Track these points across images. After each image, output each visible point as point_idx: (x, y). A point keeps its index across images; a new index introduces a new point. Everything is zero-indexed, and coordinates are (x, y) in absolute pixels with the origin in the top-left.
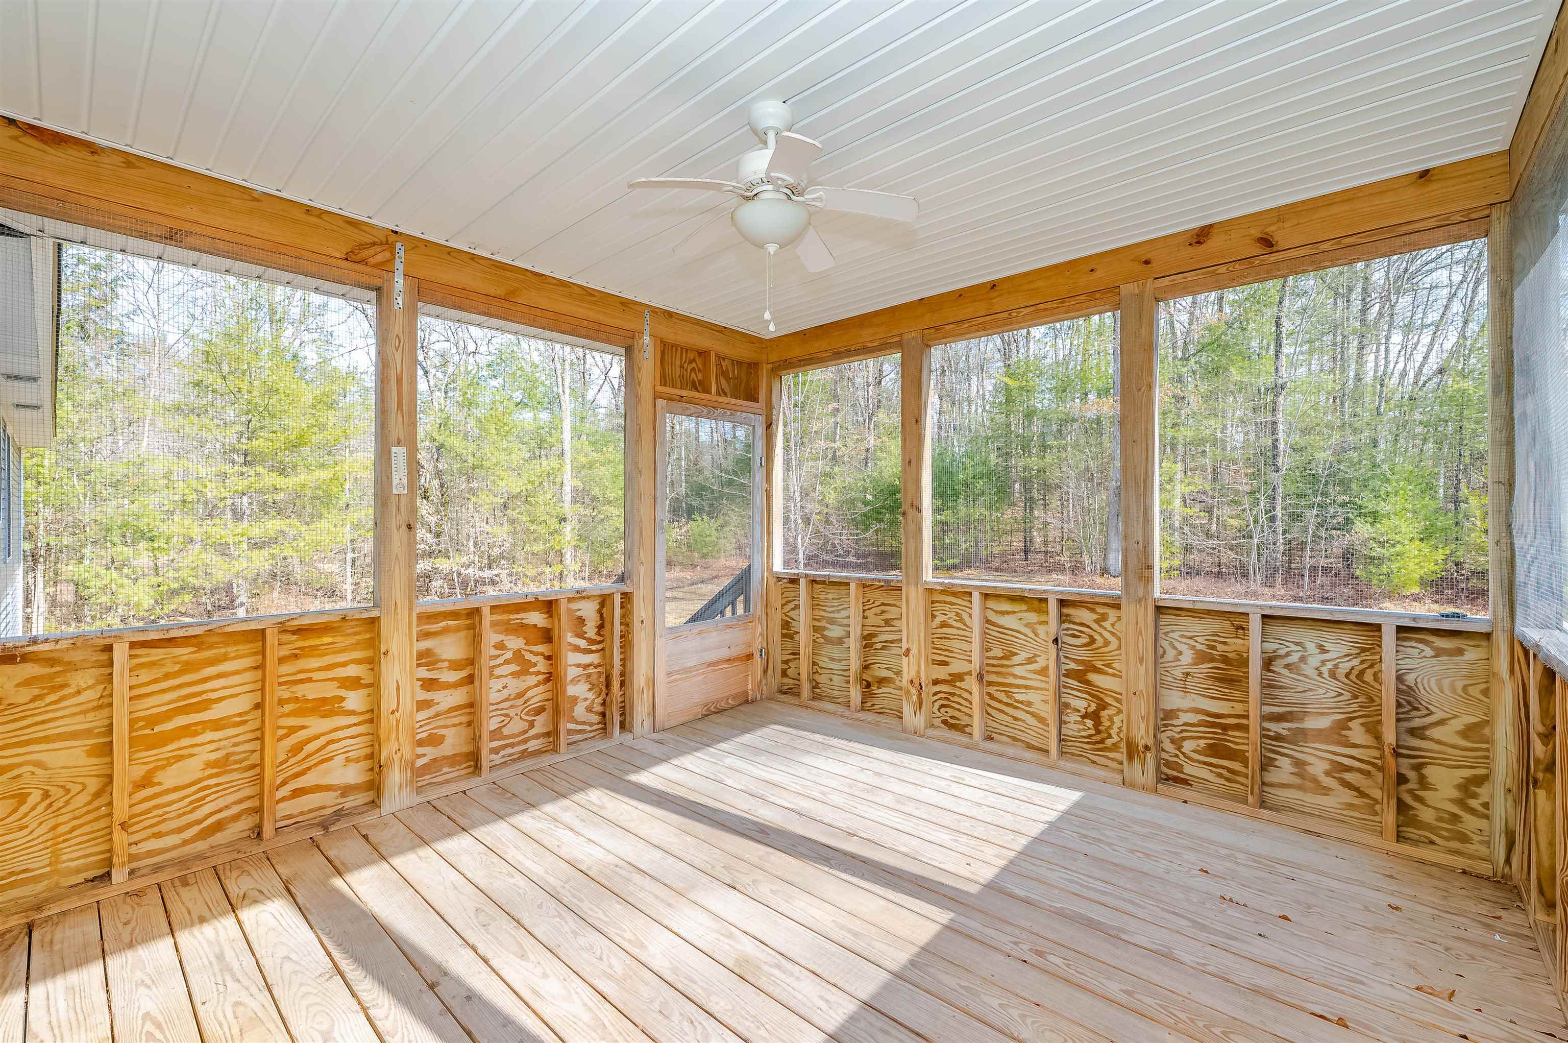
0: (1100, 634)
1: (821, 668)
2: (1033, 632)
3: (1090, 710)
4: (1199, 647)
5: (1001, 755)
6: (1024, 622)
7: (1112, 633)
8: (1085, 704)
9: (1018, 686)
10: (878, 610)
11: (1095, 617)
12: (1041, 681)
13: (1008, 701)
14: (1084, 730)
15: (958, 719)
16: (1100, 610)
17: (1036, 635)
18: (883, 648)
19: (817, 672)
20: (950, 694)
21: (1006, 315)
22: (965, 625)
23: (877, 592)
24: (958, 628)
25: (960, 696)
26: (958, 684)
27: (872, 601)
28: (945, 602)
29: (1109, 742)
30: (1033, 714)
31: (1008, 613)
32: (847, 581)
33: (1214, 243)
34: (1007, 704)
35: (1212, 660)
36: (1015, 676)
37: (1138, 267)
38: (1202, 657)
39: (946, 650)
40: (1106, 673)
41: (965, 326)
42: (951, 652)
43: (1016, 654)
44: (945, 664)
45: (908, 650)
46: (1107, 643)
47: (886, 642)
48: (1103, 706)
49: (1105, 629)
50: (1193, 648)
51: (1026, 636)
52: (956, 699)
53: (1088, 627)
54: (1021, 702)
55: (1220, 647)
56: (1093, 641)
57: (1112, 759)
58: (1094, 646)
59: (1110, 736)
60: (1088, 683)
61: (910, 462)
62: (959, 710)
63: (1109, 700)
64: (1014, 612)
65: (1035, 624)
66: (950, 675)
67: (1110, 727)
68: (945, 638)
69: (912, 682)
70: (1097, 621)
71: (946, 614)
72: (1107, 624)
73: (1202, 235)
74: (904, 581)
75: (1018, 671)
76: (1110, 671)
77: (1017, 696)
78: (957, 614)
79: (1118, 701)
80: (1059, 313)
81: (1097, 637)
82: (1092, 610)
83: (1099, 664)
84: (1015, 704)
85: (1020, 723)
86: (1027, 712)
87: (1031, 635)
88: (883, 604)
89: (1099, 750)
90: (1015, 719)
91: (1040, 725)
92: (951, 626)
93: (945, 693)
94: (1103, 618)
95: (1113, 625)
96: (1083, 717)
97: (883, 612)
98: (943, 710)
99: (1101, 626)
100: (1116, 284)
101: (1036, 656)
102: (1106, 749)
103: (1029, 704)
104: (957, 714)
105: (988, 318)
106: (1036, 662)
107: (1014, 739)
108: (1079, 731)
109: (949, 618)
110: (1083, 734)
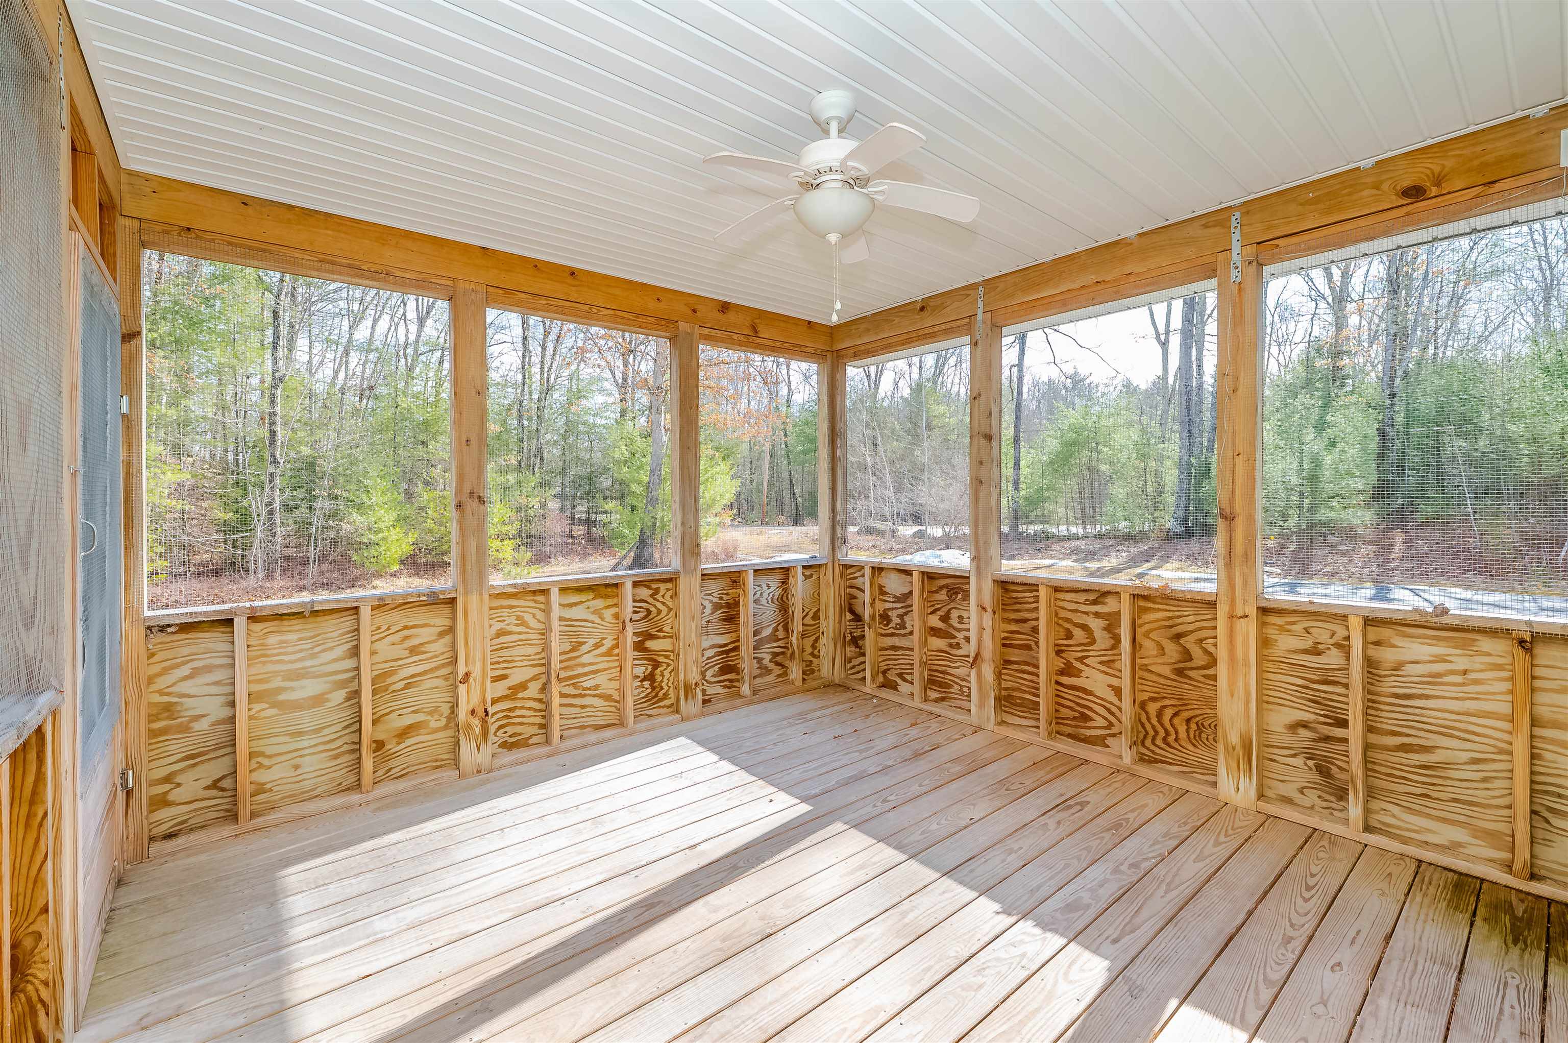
0: (655, 606)
1: (270, 757)
2: (600, 617)
3: (647, 673)
4: (715, 600)
5: (584, 747)
6: (591, 610)
7: (663, 603)
8: (643, 669)
9: (586, 674)
10: (397, 637)
11: (651, 592)
12: (608, 661)
13: (577, 692)
14: (643, 691)
15: (520, 734)
16: (654, 586)
17: (603, 619)
18: (407, 686)
19: (261, 766)
20: (510, 710)
21: (586, 308)
22: (528, 627)
23: (395, 613)
24: (520, 633)
25: (523, 708)
26: (520, 695)
27: (384, 628)
28: (502, 607)
29: (661, 694)
30: (600, 696)
31: (575, 604)
32: (354, 605)
33: (731, 316)
34: (575, 696)
35: (721, 607)
36: (584, 665)
37: (690, 312)
38: (716, 607)
39: (505, 661)
40: (660, 638)
41: (542, 302)
42: (513, 661)
43: (585, 643)
44: (504, 677)
45: (467, 675)
46: (659, 612)
47: (413, 676)
48: (656, 665)
49: (658, 601)
50: (711, 601)
51: (593, 622)
52: (518, 713)
53: (646, 602)
54: (589, 689)
55: (725, 597)
56: (649, 612)
57: (663, 707)
58: (651, 617)
59: (662, 688)
60: (646, 650)
61: (468, 441)
62: (521, 724)
63: (661, 659)
64: (582, 602)
65: (602, 609)
66: (509, 688)
67: (662, 681)
68: (502, 648)
69: (473, 712)
70: (652, 596)
71: (503, 621)
72: (659, 597)
73: (725, 307)
74: (461, 589)
75: (586, 659)
76: (661, 634)
77: (585, 685)
78: (518, 618)
79: (667, 657)
80: (634, 326)
81: (652, 609)
82: (649, 587)
83: (653, 632)
84: (583, 692)
85: (588, 709)
86: (594, 696)
87: (598, 620)
88: (406, 628)
89: (654, 704)
90: (583, 707)
91: (607, 703)
92: (510, 633)
93: (502, 711)
94: (657, 591)
95: (663, 596)
96: (641, 681)
97: (406, 638)
98: (500, 733)
99: (655, 599)
100: (676, 319)
101: (603, 639)
102: (661, 700)
103: (597, 687)
104: (518, 729)
105: (568, 304)
106: (603, 645)
107: (582, 727)
108: (639, 693)
109: (508, 625)
110: (642, 695)
